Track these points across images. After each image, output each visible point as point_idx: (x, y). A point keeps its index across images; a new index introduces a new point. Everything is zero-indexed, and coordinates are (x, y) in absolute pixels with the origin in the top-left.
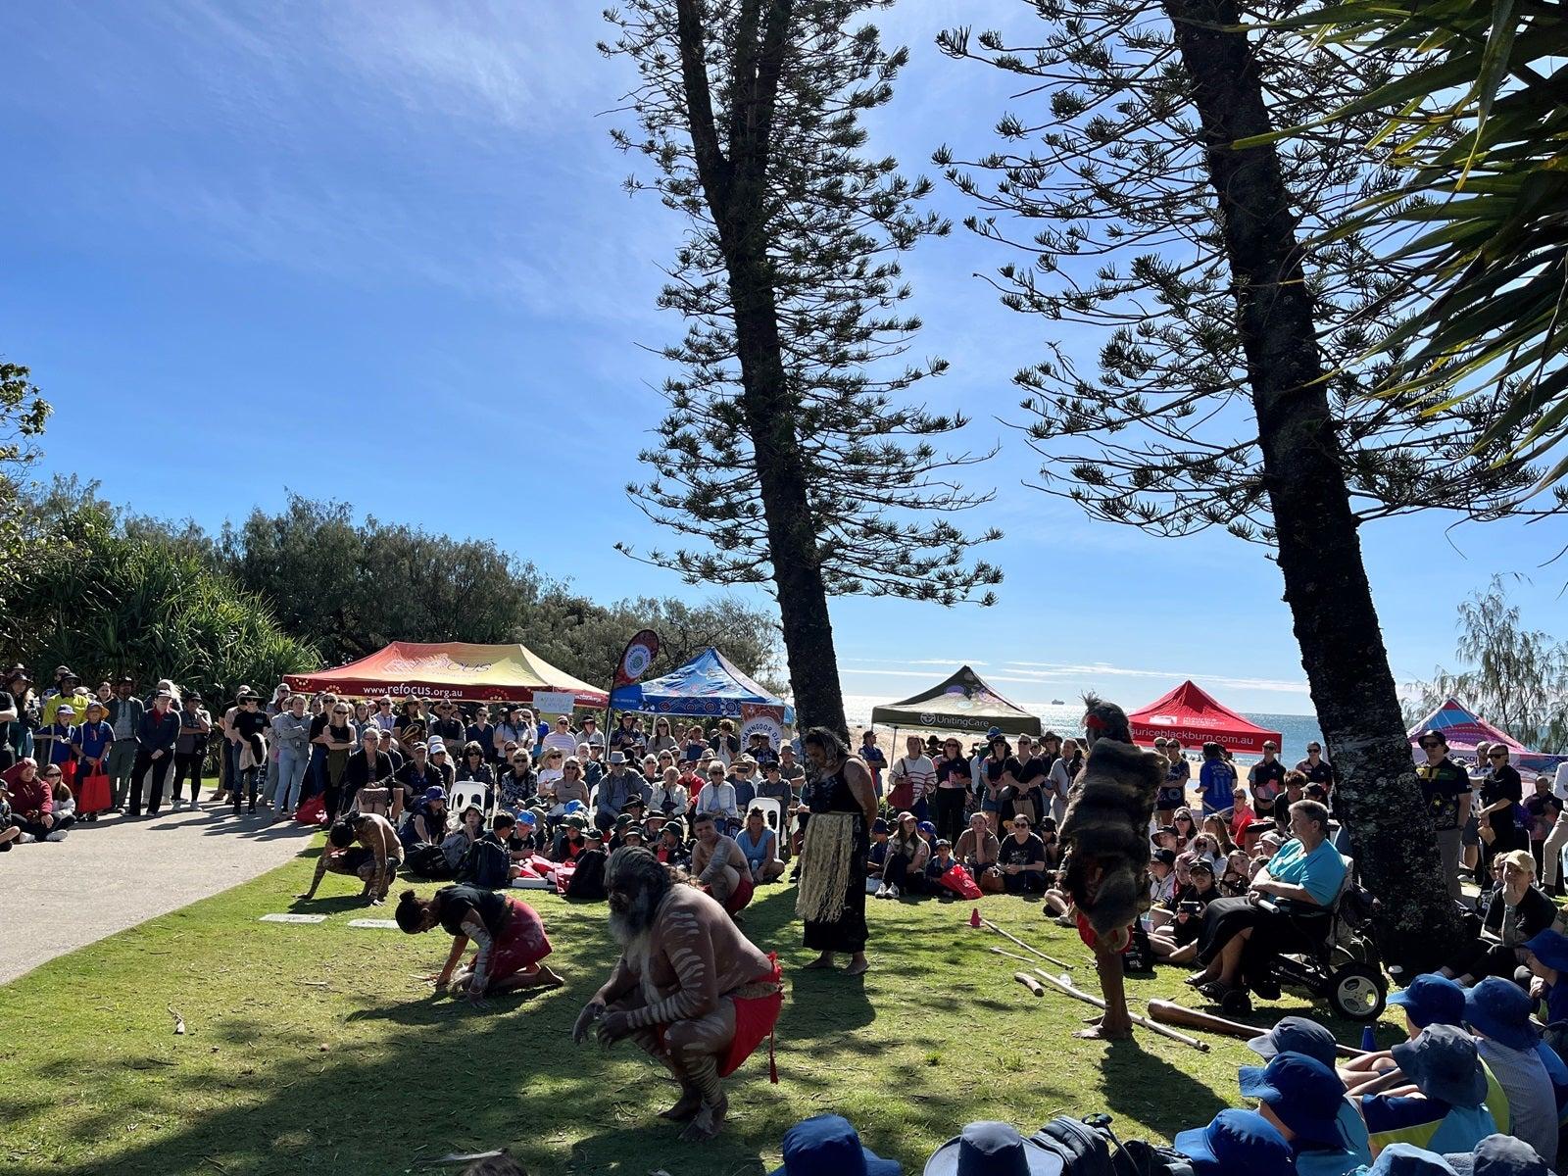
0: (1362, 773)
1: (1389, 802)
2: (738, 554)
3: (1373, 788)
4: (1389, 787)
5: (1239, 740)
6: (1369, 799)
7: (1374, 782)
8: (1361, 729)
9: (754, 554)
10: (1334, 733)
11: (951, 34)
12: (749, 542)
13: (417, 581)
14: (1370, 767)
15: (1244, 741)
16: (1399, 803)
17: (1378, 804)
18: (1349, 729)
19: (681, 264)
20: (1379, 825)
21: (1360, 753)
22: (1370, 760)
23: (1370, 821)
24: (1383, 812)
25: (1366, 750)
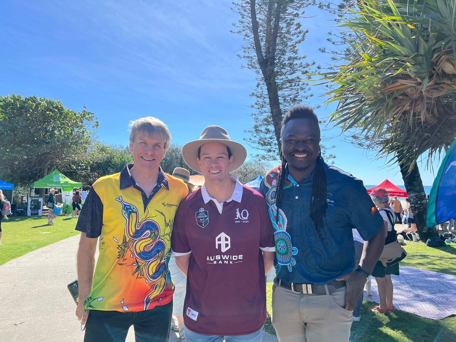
0: (415, 200)
1: (421, 206)
2: (271, 154)
3: (417, 203)
4: (421, 203)
5: (400, 194)
6: (416, 206)
7: (417, 202)
8: (415, 191)
9: (276, 154)
10: (409, 192)
11: (321, 48)
12: (274, 151)
13: (177, 158)
14: (416, 199)
15: (401, 194)
16: (423, 207)
17: (418, 207)
18: (412, 191)
19: (257, 88)
20: (418, 211)
21: (414, 196)
22: (416, 198)
23: (417, 210)
24: (419, 208)
25: (415, 196)
